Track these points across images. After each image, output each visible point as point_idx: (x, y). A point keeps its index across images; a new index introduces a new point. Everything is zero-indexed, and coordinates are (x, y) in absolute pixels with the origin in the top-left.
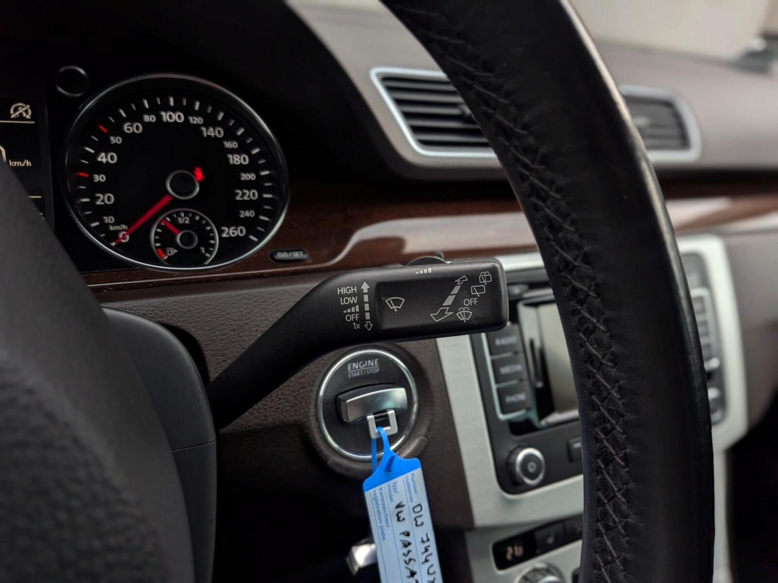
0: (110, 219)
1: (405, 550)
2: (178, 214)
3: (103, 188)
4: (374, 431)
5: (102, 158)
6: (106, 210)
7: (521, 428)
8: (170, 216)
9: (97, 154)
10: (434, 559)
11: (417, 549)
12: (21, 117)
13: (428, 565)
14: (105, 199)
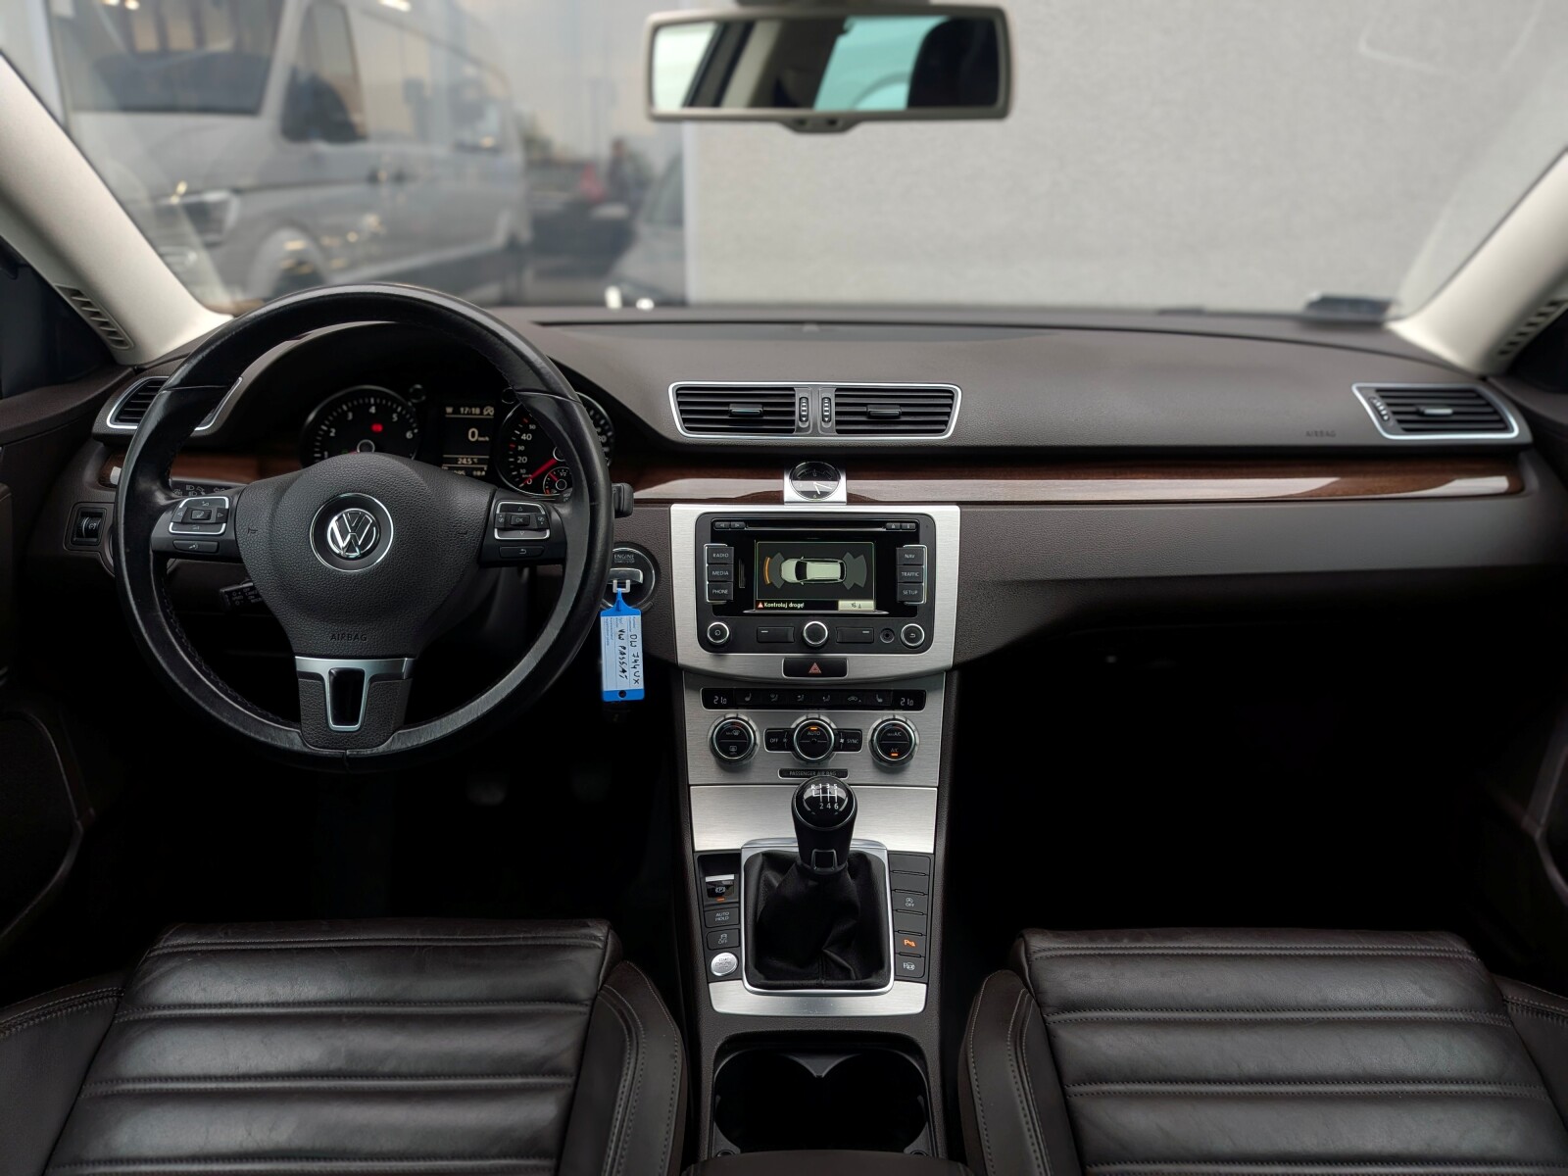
0: (523, 471)
1: (621, 656)
2: (561, 470)
3: (522, 454)
4: (615, 589)
5: (524, 437)
6: (522, 466)
7: (719, 611)
8: (556, 471)
9: (521, 435)
10: (640, 668)
11: (629, 659)
12: (488, 414)
13: (635, 670)
14: (523, 460)
